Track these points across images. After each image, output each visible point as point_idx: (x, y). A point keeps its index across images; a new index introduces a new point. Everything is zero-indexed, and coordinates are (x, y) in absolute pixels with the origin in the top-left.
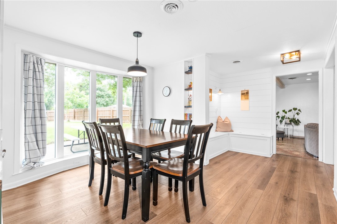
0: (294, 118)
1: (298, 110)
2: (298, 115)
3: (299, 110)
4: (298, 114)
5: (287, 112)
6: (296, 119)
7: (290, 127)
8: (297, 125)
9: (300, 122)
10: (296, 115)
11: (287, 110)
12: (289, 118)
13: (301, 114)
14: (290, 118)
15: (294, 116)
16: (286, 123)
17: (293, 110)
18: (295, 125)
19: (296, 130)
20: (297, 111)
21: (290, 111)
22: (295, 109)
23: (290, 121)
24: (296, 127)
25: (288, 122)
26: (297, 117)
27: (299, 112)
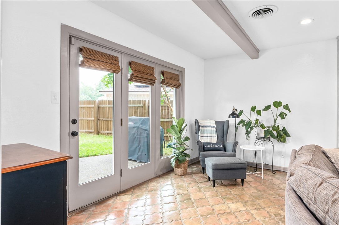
0: (276, 126)
1: (284, 106)
2: (283, 118)
3: (286, 107)
4: (282, 116)
5: (260, 111)
6: (281, 129)
7: (268, 146)
8: (281, 141)
9: (289, 136)
10: (279, 118)
11: (260, 107)
12: (262, 126)
13: (289, 116)
14: (265, 125)
15: (275, 121)
16: (258, 138)
17: (272, 107)
18: (278, 141)
19: (280, 153)
20: (281, 109)
21: (267, 108)
22: (277, 104)
23: (267, 132)
24: (278, 146)
25: (262, 135)
26: (281, 123)
27: (286, 111)
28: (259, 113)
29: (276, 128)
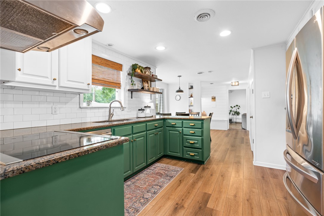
3: (239, 106)
4: (238, 108)
7: (235, 117)
8: (238, 115)
9: (240, 114)
11: (233, 107)
12: (234, 111)
15: (236, 110)
16: (232, 114)
19: (238, 118)
20: (238, 107)
21: (235, 107)
22: (237, 106)
24: (238, 117)
25: (234, 114)
26: (238, 110)
27: (239, 107)
28: (232, 108)
29: (237, 112)
